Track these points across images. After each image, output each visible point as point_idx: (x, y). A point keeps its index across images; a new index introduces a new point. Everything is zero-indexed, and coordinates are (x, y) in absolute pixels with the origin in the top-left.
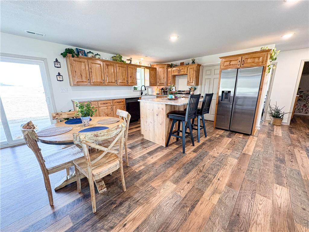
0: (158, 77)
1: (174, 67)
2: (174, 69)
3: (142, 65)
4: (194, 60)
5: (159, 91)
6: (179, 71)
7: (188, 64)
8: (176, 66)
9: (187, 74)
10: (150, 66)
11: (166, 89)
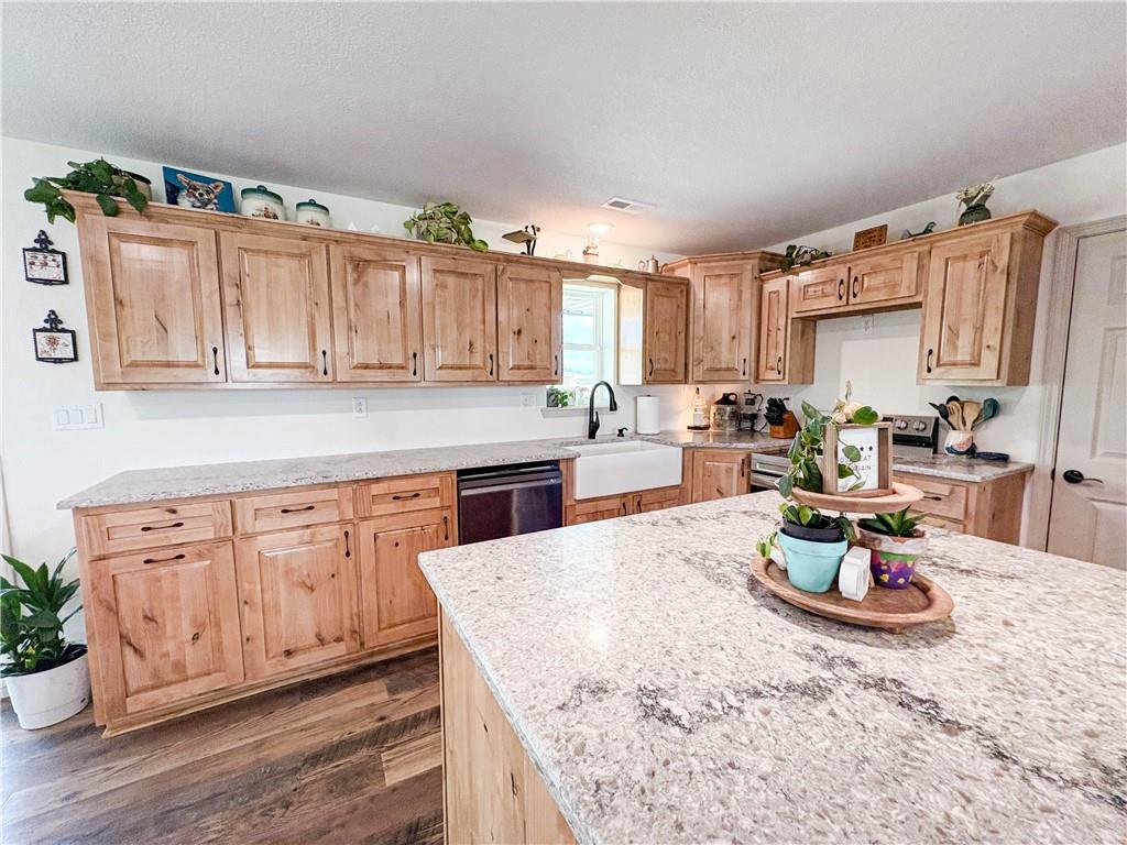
0: (697, 329)
1: (808, 264)
3: (601, 262)
4: (986, 197)
5: (707, 411)
6: (850, 285)
7: (927, 231)
8: (819, 258)
9: (918, 305)
10: (650, 270)
11: (752, 402)
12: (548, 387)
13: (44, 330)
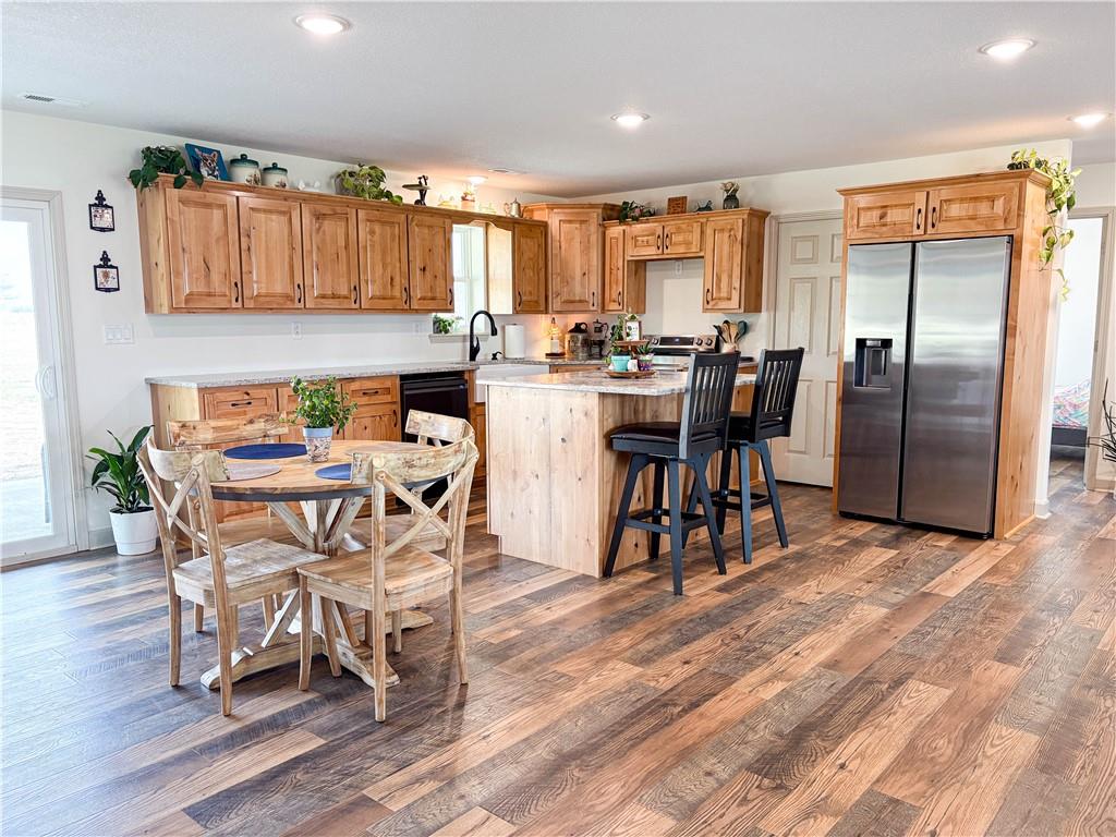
0: (554, 266)
1: (636, 219)
2: (638, 228)
3: (476, 209)
4: (736, 191)
5: (562, 340)
6: (663, 240)
7: (708, 208)
8: (647, 214)
9: (702, 257)
10: (514, 213)
11: (599, 330)
12: (434, 314)
13: (100, 266)
